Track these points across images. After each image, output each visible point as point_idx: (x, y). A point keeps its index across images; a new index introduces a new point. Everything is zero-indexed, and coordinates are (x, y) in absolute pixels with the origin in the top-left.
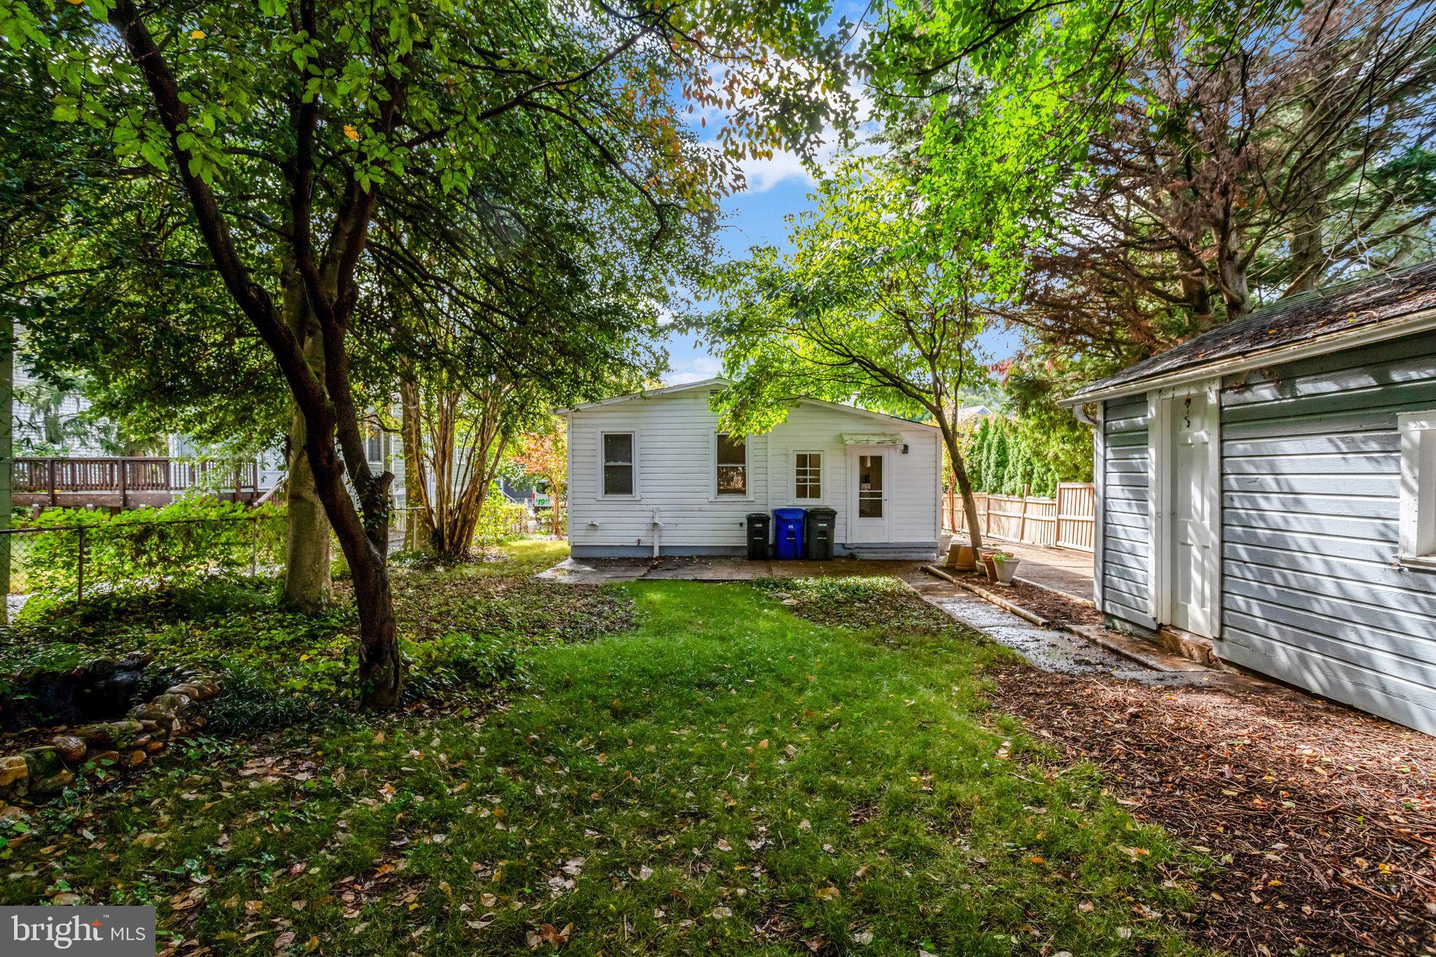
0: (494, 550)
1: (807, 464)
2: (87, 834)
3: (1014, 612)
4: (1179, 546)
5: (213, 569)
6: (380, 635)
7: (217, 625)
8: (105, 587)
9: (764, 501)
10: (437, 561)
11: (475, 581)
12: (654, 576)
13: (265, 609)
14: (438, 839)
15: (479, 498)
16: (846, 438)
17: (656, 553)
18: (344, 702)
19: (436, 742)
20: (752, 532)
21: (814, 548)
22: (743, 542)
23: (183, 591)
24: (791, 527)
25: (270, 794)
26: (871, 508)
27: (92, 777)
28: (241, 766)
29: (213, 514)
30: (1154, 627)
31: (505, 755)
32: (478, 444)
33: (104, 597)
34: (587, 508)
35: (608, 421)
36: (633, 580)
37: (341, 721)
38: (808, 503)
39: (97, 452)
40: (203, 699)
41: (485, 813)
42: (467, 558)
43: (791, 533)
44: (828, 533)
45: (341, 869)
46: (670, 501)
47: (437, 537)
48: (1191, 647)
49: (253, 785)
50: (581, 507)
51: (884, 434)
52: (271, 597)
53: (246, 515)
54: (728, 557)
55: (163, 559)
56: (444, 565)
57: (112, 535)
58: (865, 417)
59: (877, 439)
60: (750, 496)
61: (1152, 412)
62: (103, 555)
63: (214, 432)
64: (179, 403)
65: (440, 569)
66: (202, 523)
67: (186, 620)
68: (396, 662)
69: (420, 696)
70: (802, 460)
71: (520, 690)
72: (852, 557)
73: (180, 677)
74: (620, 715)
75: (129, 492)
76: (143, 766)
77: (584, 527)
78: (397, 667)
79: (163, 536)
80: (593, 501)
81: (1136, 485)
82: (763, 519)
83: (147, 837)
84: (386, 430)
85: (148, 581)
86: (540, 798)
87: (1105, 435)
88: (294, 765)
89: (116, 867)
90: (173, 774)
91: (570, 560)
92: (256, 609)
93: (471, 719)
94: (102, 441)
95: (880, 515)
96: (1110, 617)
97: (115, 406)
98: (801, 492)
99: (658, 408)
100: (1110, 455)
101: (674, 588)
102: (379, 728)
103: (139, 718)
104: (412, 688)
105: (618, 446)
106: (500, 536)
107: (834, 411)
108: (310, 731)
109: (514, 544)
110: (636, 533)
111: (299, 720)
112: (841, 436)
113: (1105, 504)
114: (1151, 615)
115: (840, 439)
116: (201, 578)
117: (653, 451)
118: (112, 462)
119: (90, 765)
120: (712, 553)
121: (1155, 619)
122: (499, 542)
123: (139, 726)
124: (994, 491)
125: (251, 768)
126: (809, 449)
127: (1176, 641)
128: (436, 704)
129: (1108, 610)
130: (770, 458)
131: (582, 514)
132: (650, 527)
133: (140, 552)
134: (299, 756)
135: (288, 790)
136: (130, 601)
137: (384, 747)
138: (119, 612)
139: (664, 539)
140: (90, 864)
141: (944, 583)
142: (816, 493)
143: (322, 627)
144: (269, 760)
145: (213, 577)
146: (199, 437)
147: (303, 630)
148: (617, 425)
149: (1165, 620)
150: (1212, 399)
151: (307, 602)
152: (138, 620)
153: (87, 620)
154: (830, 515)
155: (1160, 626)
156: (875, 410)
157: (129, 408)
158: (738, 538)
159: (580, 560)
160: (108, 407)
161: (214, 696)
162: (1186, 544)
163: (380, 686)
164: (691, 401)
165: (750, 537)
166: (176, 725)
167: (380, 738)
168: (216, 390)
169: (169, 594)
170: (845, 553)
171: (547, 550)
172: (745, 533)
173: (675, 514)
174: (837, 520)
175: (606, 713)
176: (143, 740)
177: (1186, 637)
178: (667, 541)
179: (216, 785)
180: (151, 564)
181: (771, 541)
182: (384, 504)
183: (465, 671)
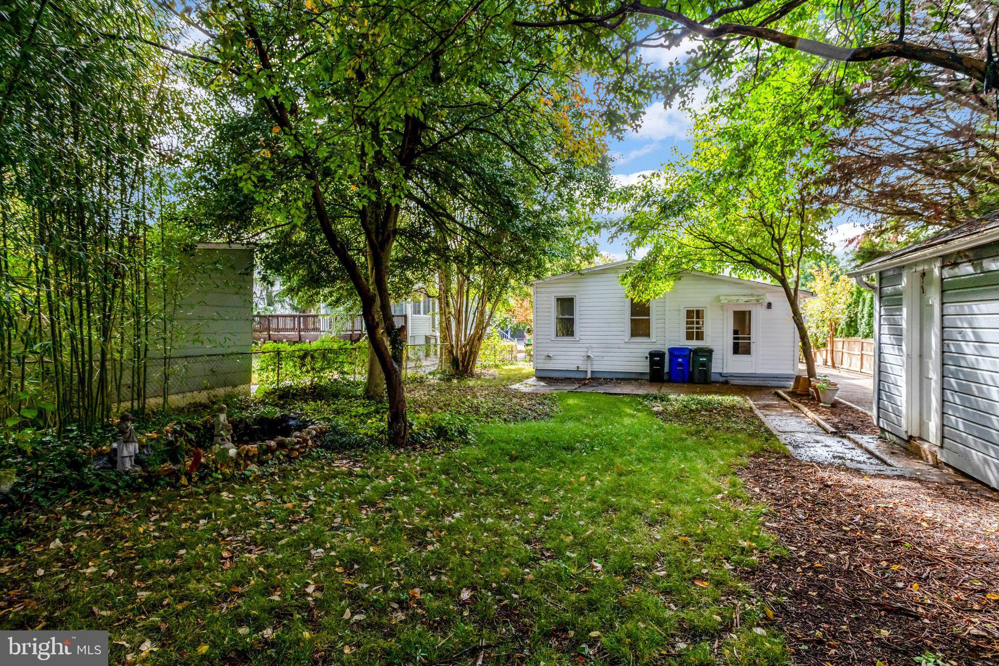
0: (492, 371)
1: (695, 316)
2: (276, 478)
3: (819, 425)
4: (925, 380)
5: (336, 376)
6: (397, 408)
7: (334, 404)
8: (288, 382)
9: (662, 342)
10: (453, 376)
11: (471, 388)
12: (583, 389)
13: (356, 397)
14: (405, 498)
15: (480, 339)
16: (721, 298)
17: (589, 376)
18: (380, 441)
19: (418, 462)
20: (652, 363)
21: (696, 376)
22: (647, 370)
23: (321, 386)
24: (680, 360)
25: (342, 473)
26: (741, 347)
27: (279, 459)
28: (333, 462)
29: (336, 346)
30: (906, 438)
31: (448, 470)
32: (480, 305)
33: (287, 387)
34: (546, 345)
35: (559, 289)
36: (565, 391)
37: (377, 448)
38: (694, 344)
39: (288, 311)
40: (321, 433)
41: (429, 492)
42: (472, 376)
43: (680, 364)
44: (707, 365)
45: (364, 502)
46: (600, 341)
47: (455, 362)
48: (928, 452)
49: (336, 469)
50: (542, 345)
51: (752, 295)
52: (360, 391)
53: (351, 347)
54: (636, 380)
55: (313, 369)
56: (458, 378)
57: (291, 356)
58: (738, 283)
59: (746, 299)
60: (653, 338)
61: (904, 281)
62: (288, 367)
63: (337, 301)
64: (320, 286)
65: (455, 381)
66: (330, 350)
67: (321, 400)
68: (405, 423)
69: (416, 441)
70: (689, 314)
71: (467, 443)
72: (726, 383)
73: (313, 423)
74: (513, 459)
75: (302, 333)
76: (297, 458)
77: (543, 357)
78: (406, 425)
79: (313, 357)
80: (549, 341)
81: (897, 334)
82: (661, 355)
83: (296, 482)
84: (429, 297)
85: (306, 380)
86: (455, 489)
87: (881, 298)
88: (354, 464)
89: (285, 490)
90: (307, 462)
91: (534, 378)
92: (352, 397)
93: (438, 454)
94: (291, 305)
95: (749, 353)
96: (883, 430)
97: (293, 290)
98: (689, 336)
99: (590, 280)
100: (883, 313)
101: (588, 397)
102: (393, 453)
103: (296, 437)
104: (413, 437)
105: (566, 305)
106: (498, 363)
107: (713, 278)
108: (363, 451)
109: (505, 367)
110: (575, 362)
111: (359, 447)
112: (718, 297)
113: (880, 348)
114: (904, 428)
115: (718, 299)
116: (330, 380)
117: (586, 308)
118: (294, 317)
119: (278, 453)
120: (627, 376)
121: (906, 432)
122: (496, 366)
123: (296, 440)
124: (867, 336)
125: (337, 463)
126: (694, 306)
127: (918, 448)
128: (423, 446)
129: (881, 425)
130: (667, 313)
131: (542, 349)
132: (585, 358)
133: (304, 365)
134: (357, 461)
135: (350, 474)
136: (297, 389)
137: (393, 461)
138: (294, 395)
139: (594, 366)
140: (277, 488)
141: (782, 403)
142: (700, 336)
143: (382, 408)
144: (345, 461)
145: (335, 380)
146: (330, 305)
147: (373, 408)
148: (565, 291)
149: (915, 433)
150: (936, 272)
151: (377, 395)
152: (301, 399)
153: (281, 397)
154: (708, 353)
155: (911, 437)
156: (746, 278)
157: (299, 290)
158: (643, 367)
159: (540, 379)
160: (291, 290)
161: (325, 432)
162: (928, 378)
163: (397, 434)
164: (614, 275)
165: (651, 366)
166: (310, 443)
167: (393, 457)
168: (338, 279)
169: (315, 388)
170: (721, 379)
171: (524, 371)
172: (648, 364)
173: (601, 350)
174: (713, 356)
175: (507, 458)
176: (297, 447)
177: (925, 446)
178: (597, 368)
179: (323, 468)
180: (308, 372)
181: (666, 369)
182: (401, 342)
183: (441, 432)
